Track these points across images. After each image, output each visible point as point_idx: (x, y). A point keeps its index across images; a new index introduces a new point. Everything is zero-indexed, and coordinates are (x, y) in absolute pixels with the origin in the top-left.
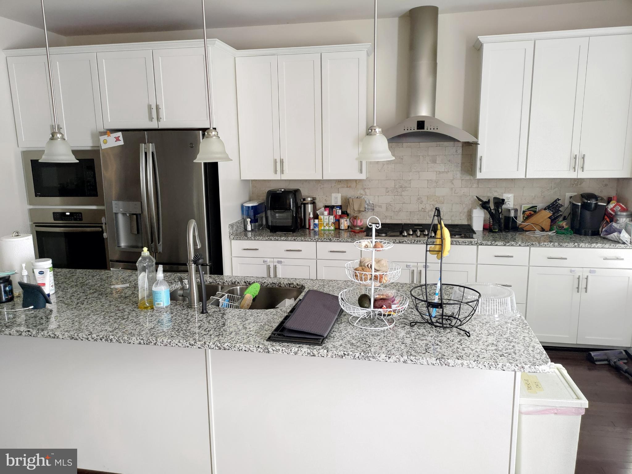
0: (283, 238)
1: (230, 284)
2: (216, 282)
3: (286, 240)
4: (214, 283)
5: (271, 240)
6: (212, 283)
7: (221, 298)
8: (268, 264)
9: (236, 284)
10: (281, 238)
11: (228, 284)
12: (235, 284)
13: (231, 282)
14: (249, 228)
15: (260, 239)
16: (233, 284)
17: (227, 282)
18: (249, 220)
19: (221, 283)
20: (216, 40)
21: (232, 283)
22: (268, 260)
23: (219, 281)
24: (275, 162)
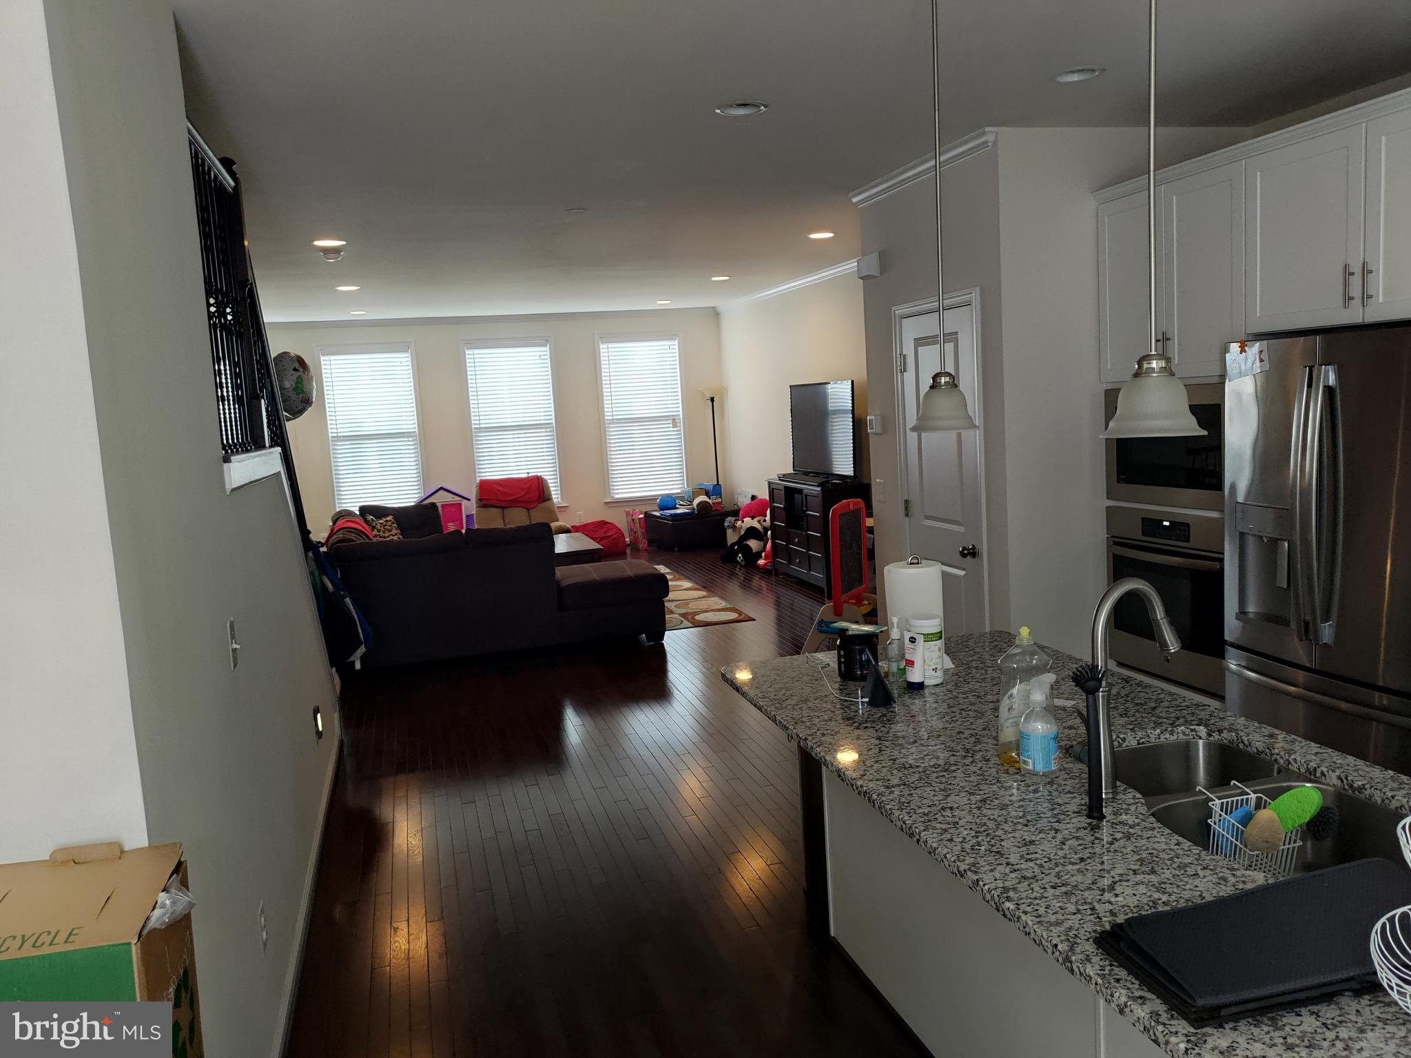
1: (1303, 771)
2: (1272, 754)
4: (1266, 755)
6: (1262, 753)
7: (1219, 800)
9: (1317, 775)
11: (1299, 769)
12: (1315, 776)
13: (1305, 766)
16: (1310, 774)
17: (1296, 763)
19: (1282, 762)
21: (1307, 768)
23: (1278, 754)
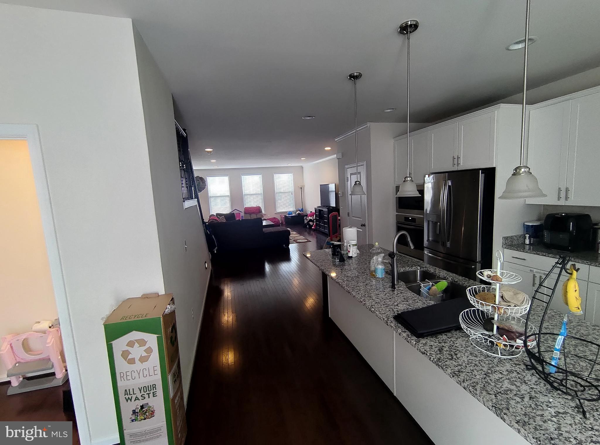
0: (550, 255)
3: (553, 257)
5: (539, 254)
7: (423, 284)
8: (534, 274)
10: (549, 255)
14: (527, 242)
15: (528, 252)
18: (527, 236)
20: (500, 105)
22: (535, 270)
24: (560, 190)
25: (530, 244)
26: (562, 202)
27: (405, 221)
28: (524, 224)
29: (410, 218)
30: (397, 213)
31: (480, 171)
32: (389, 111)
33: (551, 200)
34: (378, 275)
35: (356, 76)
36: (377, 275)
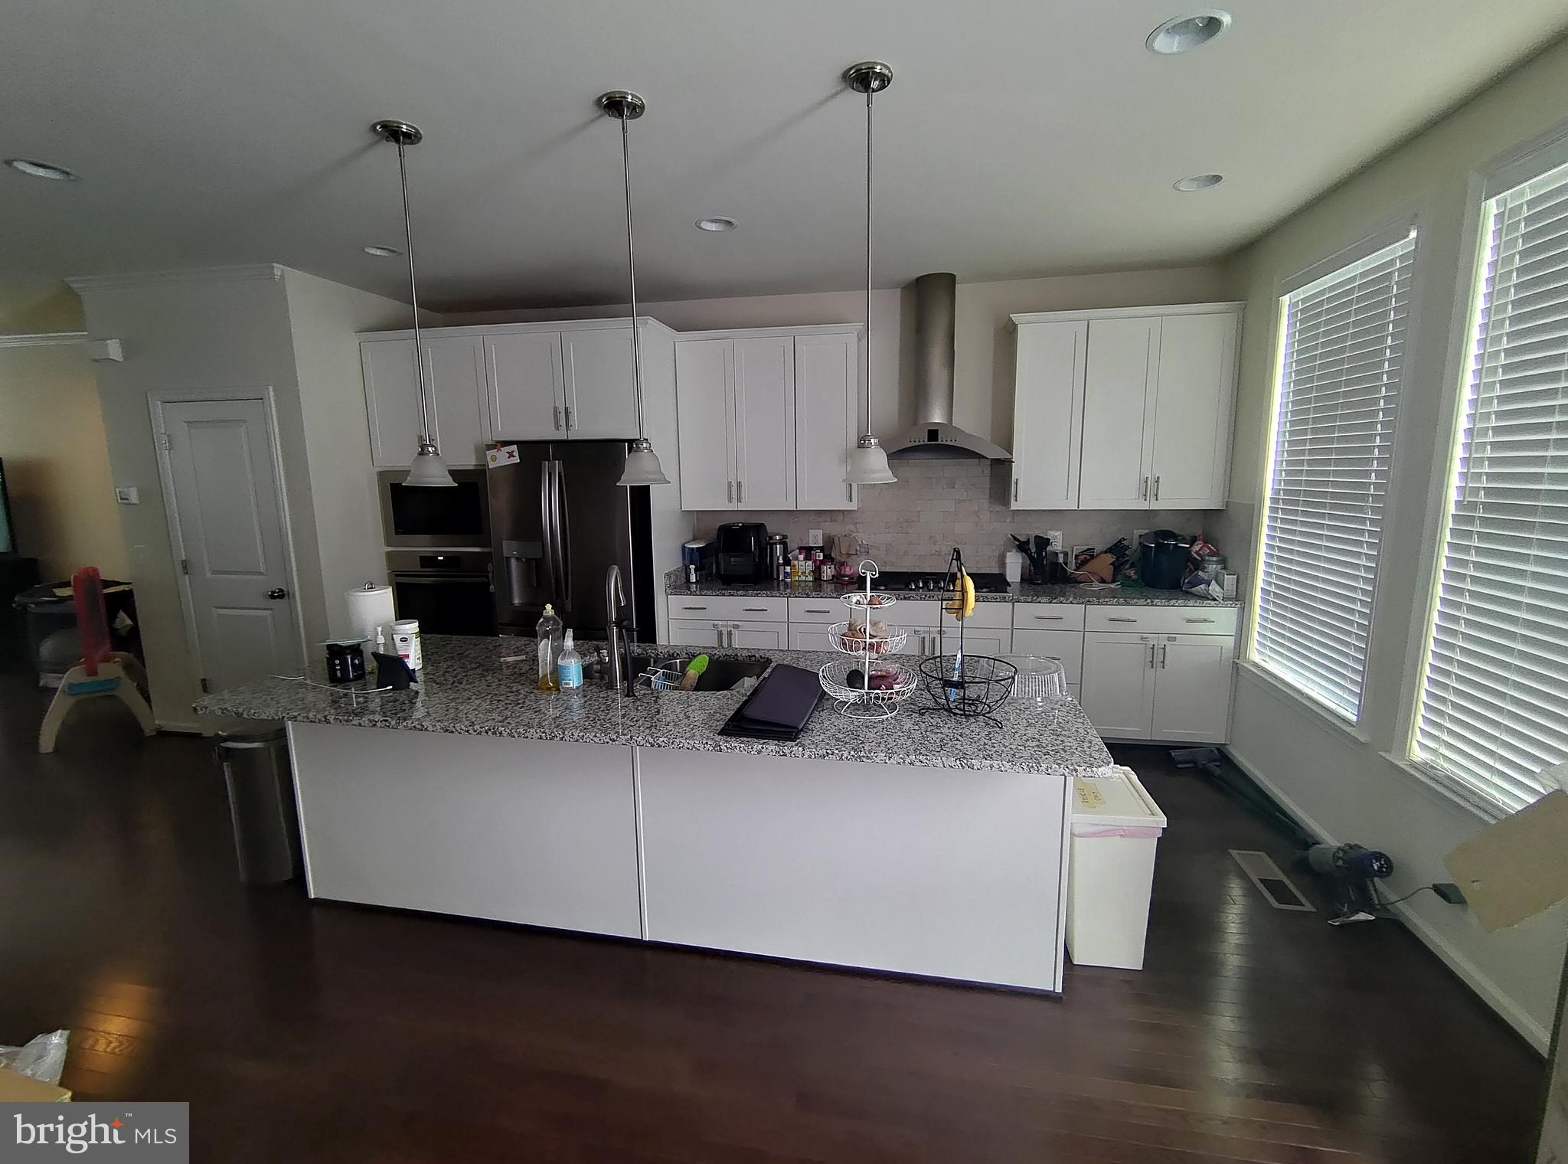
0: (740, 593)
1: (667, 656)
2: (647, 653)
4: (644, 654)
5: (724, 595)
6: (641, 654)
7: (653, 676)
8: (719, 629)
9: (674, 656)
11: (664, 656)
13: (667, 653)
14: (693, 578)
16: (670, 656)
17: (662, 653)
18: (692, 567)
19: (653, 655)
22: (720, 623)
23: (650, 652)
24: (730, 485)
25: (697, 582)
26: (734, 506)
27: (422, 566)
28: (684, 548)
29: (441, 558)
30: (390, 549)
31: (626, 444)
32: (379, 252)
33: (717, 502)
34: (571, 682)
35: (407, 135)
36: (569, 684)
